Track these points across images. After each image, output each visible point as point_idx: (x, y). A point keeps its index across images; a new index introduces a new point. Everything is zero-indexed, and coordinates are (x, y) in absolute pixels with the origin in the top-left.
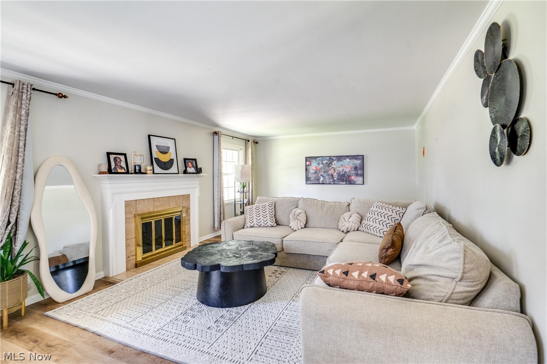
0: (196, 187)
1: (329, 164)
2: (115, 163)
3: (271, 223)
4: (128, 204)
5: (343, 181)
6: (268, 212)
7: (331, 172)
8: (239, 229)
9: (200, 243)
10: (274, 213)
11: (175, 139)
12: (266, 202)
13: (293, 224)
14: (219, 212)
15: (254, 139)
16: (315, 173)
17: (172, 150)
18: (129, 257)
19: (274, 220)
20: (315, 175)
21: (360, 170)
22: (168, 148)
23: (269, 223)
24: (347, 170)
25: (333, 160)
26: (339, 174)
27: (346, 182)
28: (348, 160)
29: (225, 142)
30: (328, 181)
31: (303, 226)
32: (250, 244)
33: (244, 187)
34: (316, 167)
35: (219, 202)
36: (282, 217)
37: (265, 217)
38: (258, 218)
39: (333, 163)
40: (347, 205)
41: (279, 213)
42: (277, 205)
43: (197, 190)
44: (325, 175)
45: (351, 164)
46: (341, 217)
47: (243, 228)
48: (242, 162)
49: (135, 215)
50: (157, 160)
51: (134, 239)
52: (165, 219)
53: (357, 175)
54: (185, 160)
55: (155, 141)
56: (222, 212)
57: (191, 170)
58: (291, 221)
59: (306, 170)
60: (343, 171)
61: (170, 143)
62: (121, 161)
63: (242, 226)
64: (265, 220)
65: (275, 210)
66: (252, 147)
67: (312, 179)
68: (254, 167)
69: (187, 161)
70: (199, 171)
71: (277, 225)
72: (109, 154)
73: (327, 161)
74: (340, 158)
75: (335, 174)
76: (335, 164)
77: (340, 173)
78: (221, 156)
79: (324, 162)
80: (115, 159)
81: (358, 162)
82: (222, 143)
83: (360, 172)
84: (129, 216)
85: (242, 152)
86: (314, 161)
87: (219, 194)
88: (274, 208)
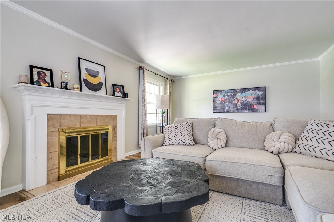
0: (123, 110)
1: (234, 95)
2: (38, 76)
3: (190, 142)
4: (50, 118)
5: (246, 109)
6: (186, 131)
7: (235, 102)
8: (158, 147)
9: (126, 157)
10: (192, 132)
11: (104, 66)
12: (183, 122)
13: (212, 143)
14: (143, 132)
15: (171, 78)
16: (220, 103)
17: (101, 75)
18: (51, 170)
19: (192, 138)
20: (221, 105)
21: (262, 100)
22: (98, 73)
23: (188, 142)
24: (250, 100)
25: (237, 92)
26: (242, 104)
27: (249, 110)
28: (251, 92)
29: (148, 77)
30: (232, 110)
31: (224, 145)
32: (170, 164)
33: (163, 113)
34: (222, 99)
35: (143, 124)
36: (200, 137)
37: (183, 135)
38: (177, 137)
39: (237, 95)
40: (269, 125)
41: (197, 132)
42: (194, 124)
43: (124, 112)
44: (230, 105)
45: (253, 95)
46: (268, 136)
47: (162, 145)
48: (162, 93)
49: (59, 129)
50: (86, 81)
51: (58, 152)
52: (92, 135)
53: (259, 104)
54: (113, 85)
55: (84, 65)
56: (145, 132)
57: (118, 94)
58: (209, 140)
59: (213, 101)
60: (246, 101)
61: (100, 69)
62: (45, 75)
63: (161, 143)
64: (183, 138)
65: (192, 129)
66: (169, 83)
67: (218, 108)
68: (171, 99)
69: (115, 87)
70: (125, 95)
71: (196, 143)
72: (31, 67)
73: (231, 93)
74: (243, 90)
75: (239, 103)
76: (239, 95)
77: (243, 102)
78: (145, 86)
79: (229, 94)
80: (39, 73)
81: (260, 93)
82: (146, 76)
83: (262, 101)
84: (53, 130)
85: (162, 87)
86: (220, 93)
87: (143, 117)
88: (191, 128)
